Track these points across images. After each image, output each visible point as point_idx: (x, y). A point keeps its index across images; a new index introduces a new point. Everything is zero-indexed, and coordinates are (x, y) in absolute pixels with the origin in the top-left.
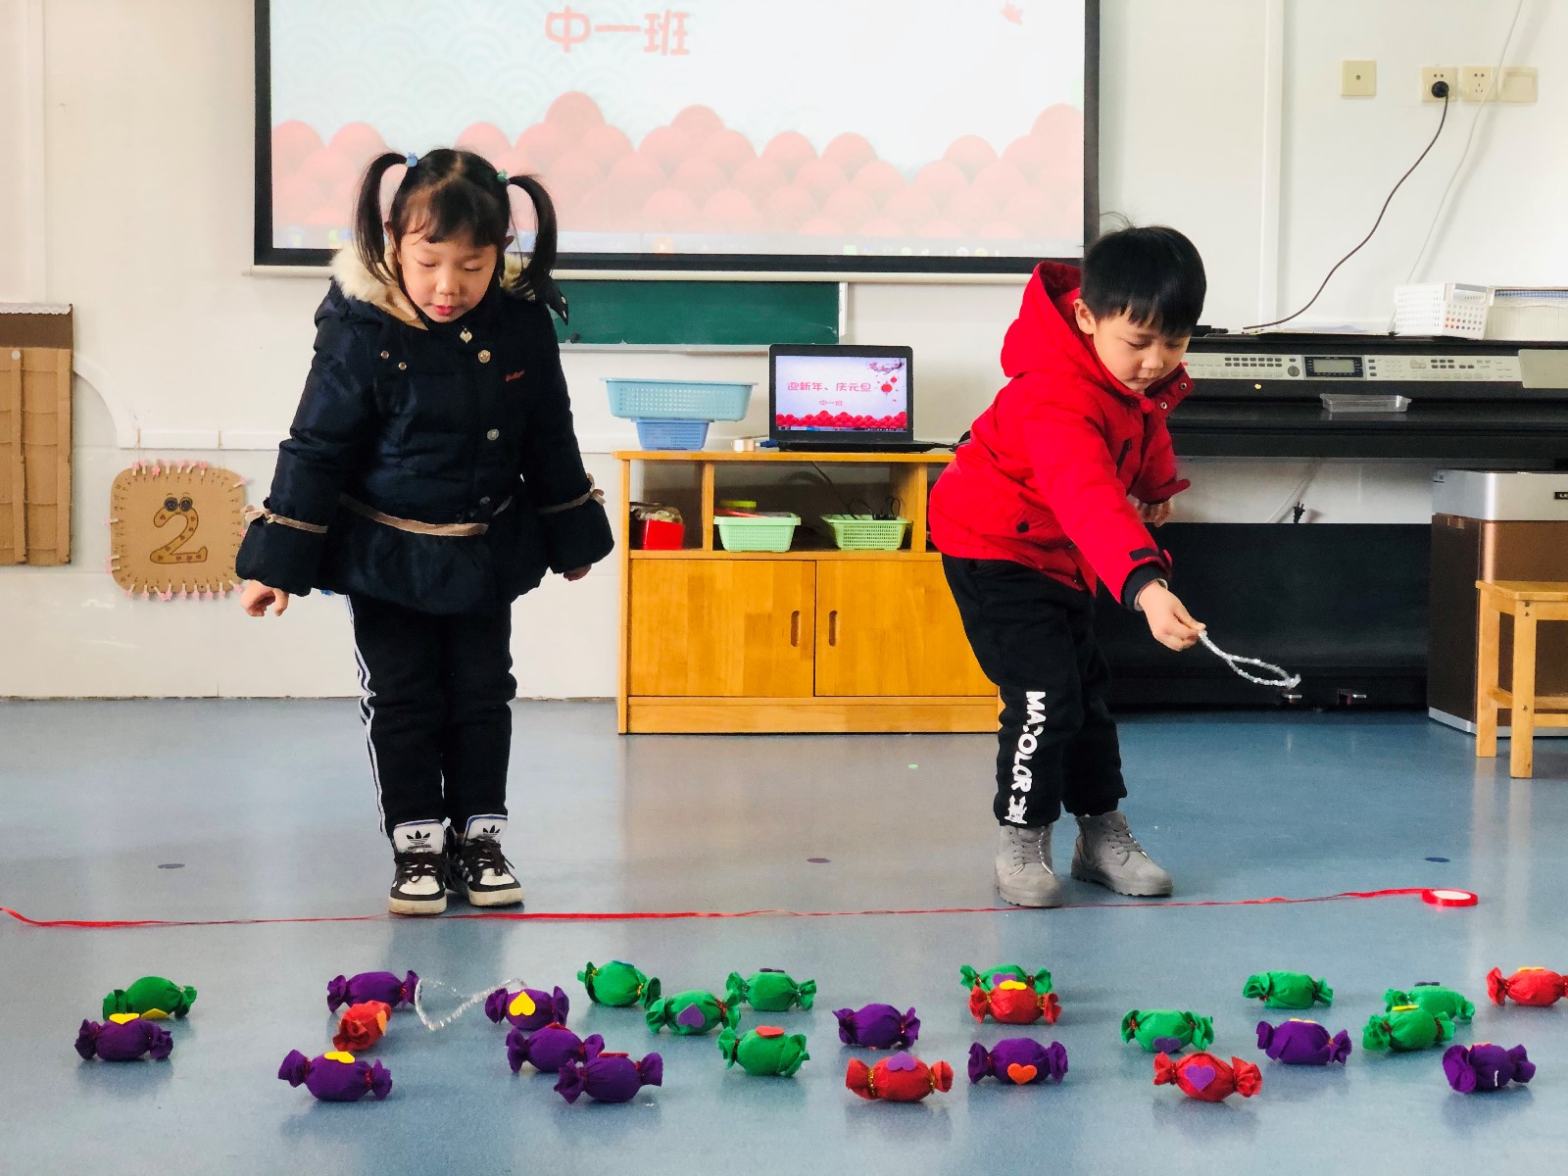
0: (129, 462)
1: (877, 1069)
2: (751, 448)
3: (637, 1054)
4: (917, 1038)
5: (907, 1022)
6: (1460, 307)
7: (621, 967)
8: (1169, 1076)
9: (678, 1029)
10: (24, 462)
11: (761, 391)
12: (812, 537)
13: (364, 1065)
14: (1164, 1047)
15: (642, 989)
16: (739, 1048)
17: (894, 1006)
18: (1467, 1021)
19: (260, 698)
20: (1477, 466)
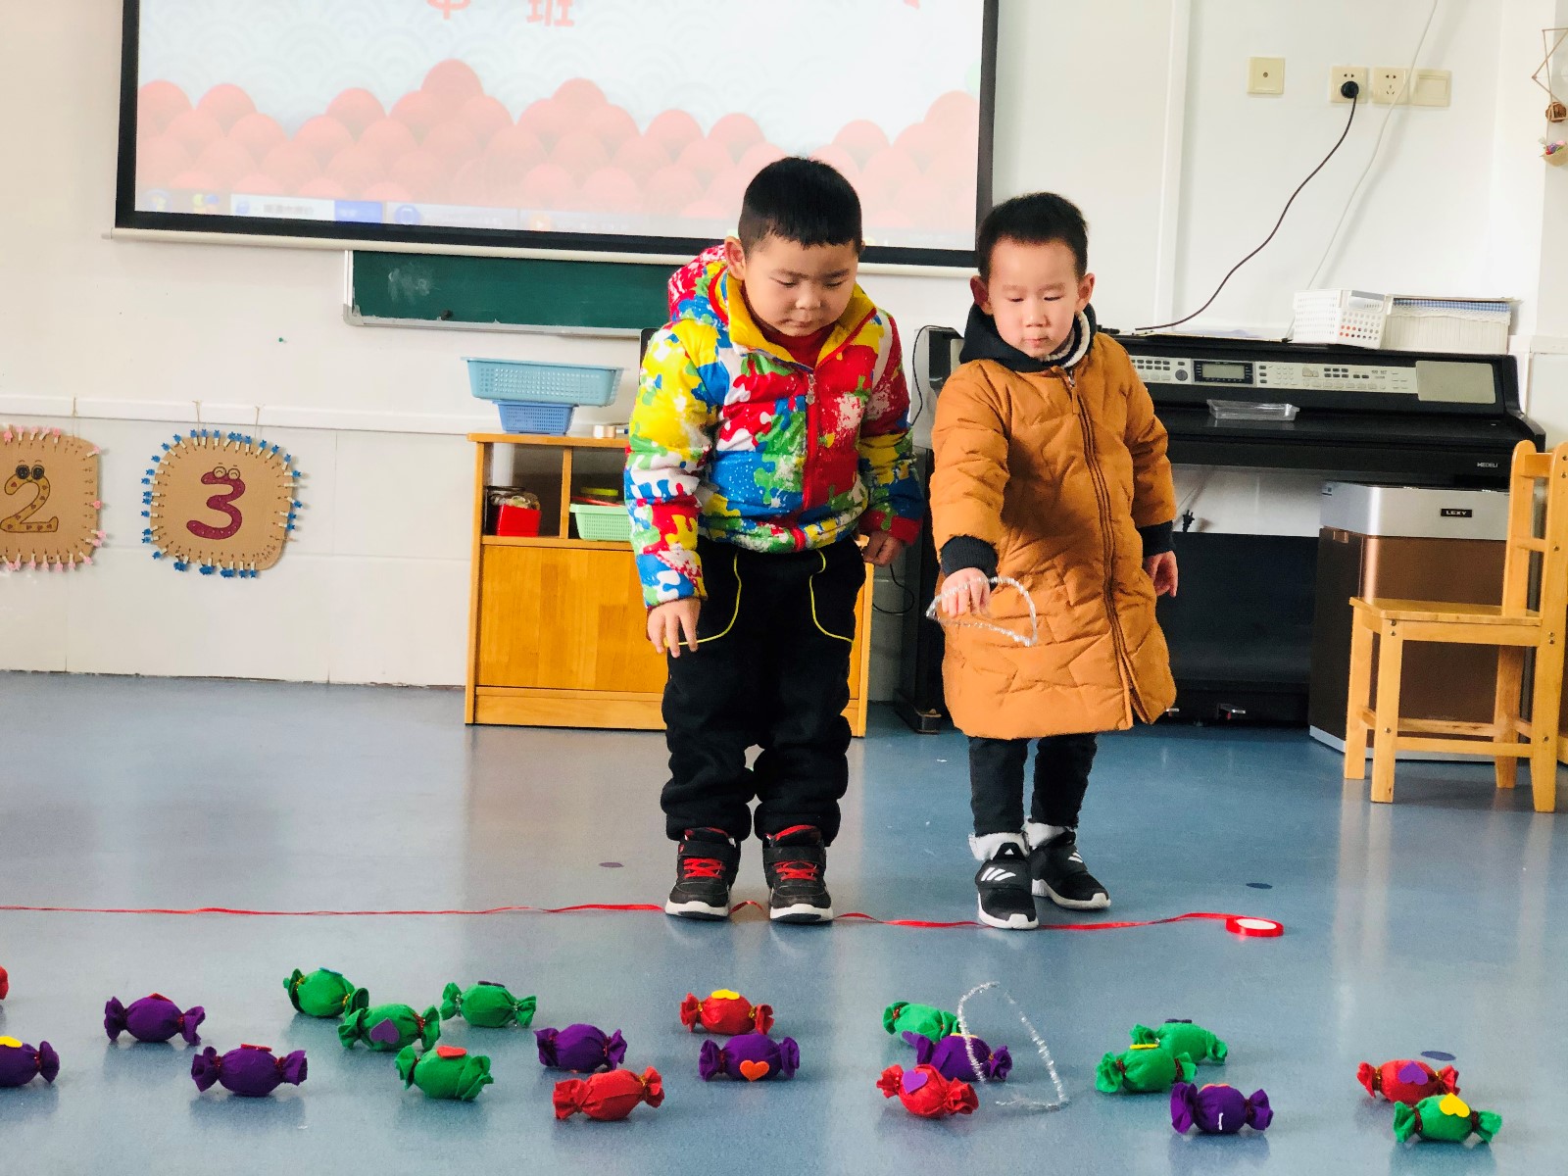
2: (611, 435)
4: (621, 1060)
5: (612, 1045)
6: (1358, 315)
7: (327, 975)
11: (631, 376)
15: (348, 999)
16: (417, 1068)
17: (600, 1028)
18: (1219, 1062)
19: (109, 675)
20: (1366, 480)
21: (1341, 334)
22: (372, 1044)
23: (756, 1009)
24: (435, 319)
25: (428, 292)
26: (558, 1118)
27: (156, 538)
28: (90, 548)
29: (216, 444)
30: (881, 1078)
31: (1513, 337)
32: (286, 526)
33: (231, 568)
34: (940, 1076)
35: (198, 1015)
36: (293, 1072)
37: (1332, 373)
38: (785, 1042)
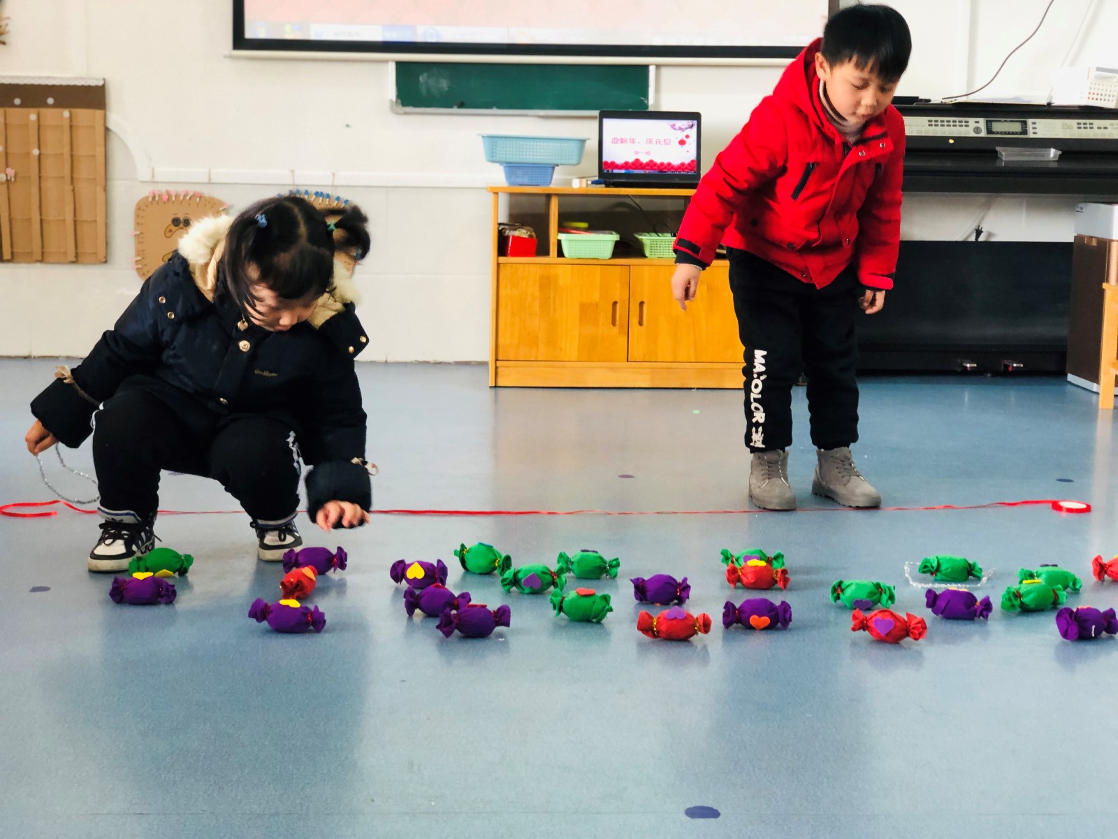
0: (145, 192)
1: (659, 618)
2: (584, 185)
3: (493, 605)
4: (688, 598)
5: (681, 587)
6: (1101, 85)
7: (483, 547)
8: (862, 625)
9: (523, 590)
10: (73, 190)
11: (593, 144)
12: (627, 248)
13: (307, 608)
14: (859, 605)
15: (498, 562)
16: (564, 602)
17: (673, 577)
18: (1076, 591)
20: (1113, 201)
21: (1089, 98)
24: (452, 107)
37: (1082, 126)
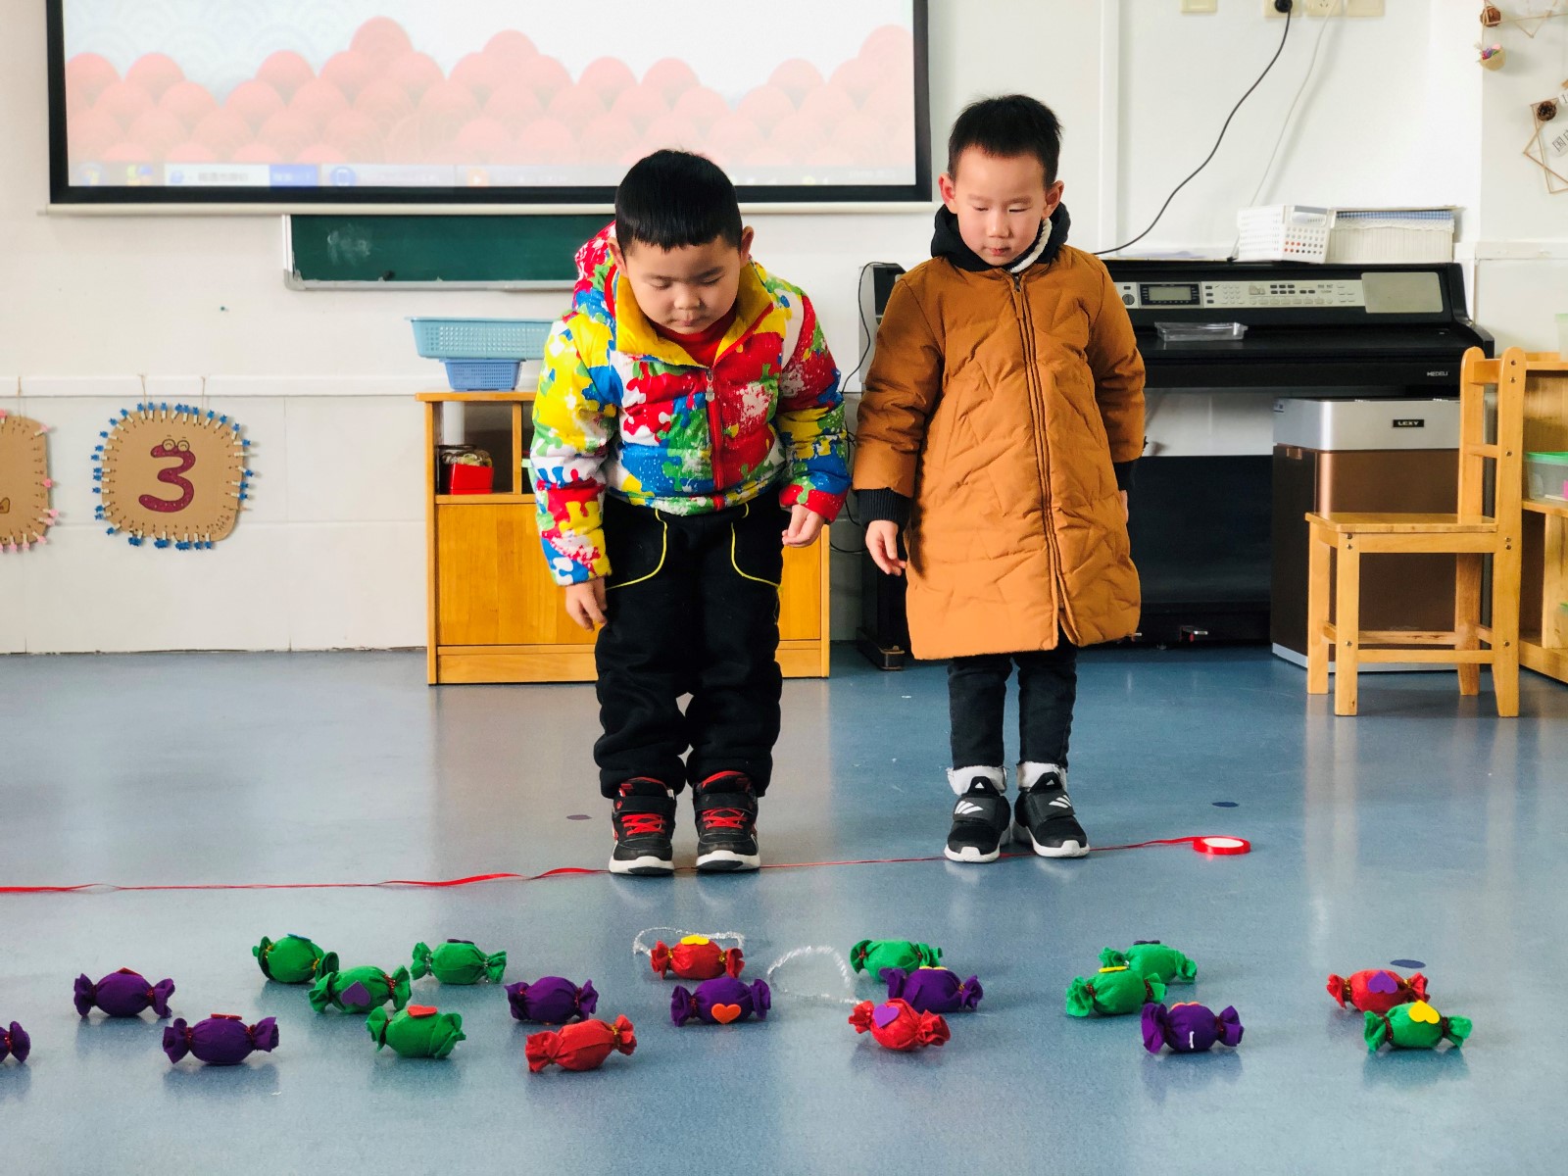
4: (593, 1011)
5: (582, 995)
6: (1300, 230)
7: (296, 942)
15: (319, 963)
16: (388, 1028)
17: (570, 980)
18: (1189, 981)
19: (70, 653)
20: (1319, 395)
21: (1286, 250)
22: (344, 1008)
23: (726, 953)
24: (376, 279)
25: (368, 253)
26: (532, 1071)
27: (109, 514)
28: (43, 527)
29: (164, 416)
30: (853, 1014)
31: (1457, 245)
32: (238, 495)
33: (186, 540)
34: (911, 1009)
35: (167, 987)
36: (264, 1039)
37: (1278, 289)
38: (756, 984)
